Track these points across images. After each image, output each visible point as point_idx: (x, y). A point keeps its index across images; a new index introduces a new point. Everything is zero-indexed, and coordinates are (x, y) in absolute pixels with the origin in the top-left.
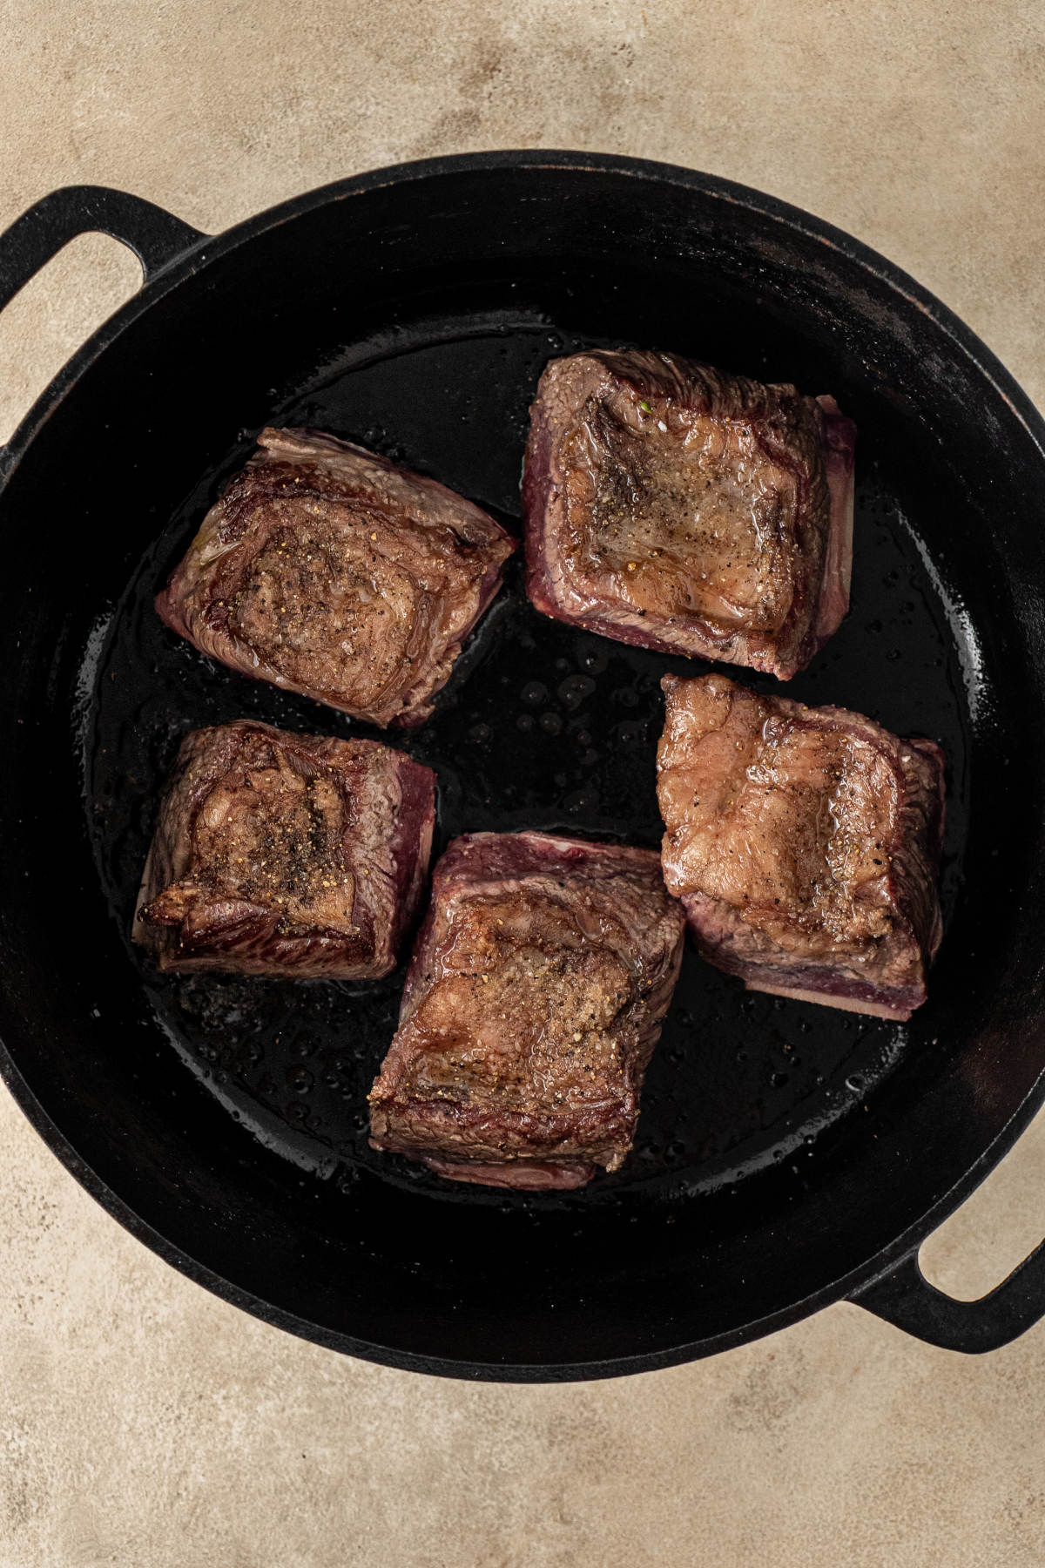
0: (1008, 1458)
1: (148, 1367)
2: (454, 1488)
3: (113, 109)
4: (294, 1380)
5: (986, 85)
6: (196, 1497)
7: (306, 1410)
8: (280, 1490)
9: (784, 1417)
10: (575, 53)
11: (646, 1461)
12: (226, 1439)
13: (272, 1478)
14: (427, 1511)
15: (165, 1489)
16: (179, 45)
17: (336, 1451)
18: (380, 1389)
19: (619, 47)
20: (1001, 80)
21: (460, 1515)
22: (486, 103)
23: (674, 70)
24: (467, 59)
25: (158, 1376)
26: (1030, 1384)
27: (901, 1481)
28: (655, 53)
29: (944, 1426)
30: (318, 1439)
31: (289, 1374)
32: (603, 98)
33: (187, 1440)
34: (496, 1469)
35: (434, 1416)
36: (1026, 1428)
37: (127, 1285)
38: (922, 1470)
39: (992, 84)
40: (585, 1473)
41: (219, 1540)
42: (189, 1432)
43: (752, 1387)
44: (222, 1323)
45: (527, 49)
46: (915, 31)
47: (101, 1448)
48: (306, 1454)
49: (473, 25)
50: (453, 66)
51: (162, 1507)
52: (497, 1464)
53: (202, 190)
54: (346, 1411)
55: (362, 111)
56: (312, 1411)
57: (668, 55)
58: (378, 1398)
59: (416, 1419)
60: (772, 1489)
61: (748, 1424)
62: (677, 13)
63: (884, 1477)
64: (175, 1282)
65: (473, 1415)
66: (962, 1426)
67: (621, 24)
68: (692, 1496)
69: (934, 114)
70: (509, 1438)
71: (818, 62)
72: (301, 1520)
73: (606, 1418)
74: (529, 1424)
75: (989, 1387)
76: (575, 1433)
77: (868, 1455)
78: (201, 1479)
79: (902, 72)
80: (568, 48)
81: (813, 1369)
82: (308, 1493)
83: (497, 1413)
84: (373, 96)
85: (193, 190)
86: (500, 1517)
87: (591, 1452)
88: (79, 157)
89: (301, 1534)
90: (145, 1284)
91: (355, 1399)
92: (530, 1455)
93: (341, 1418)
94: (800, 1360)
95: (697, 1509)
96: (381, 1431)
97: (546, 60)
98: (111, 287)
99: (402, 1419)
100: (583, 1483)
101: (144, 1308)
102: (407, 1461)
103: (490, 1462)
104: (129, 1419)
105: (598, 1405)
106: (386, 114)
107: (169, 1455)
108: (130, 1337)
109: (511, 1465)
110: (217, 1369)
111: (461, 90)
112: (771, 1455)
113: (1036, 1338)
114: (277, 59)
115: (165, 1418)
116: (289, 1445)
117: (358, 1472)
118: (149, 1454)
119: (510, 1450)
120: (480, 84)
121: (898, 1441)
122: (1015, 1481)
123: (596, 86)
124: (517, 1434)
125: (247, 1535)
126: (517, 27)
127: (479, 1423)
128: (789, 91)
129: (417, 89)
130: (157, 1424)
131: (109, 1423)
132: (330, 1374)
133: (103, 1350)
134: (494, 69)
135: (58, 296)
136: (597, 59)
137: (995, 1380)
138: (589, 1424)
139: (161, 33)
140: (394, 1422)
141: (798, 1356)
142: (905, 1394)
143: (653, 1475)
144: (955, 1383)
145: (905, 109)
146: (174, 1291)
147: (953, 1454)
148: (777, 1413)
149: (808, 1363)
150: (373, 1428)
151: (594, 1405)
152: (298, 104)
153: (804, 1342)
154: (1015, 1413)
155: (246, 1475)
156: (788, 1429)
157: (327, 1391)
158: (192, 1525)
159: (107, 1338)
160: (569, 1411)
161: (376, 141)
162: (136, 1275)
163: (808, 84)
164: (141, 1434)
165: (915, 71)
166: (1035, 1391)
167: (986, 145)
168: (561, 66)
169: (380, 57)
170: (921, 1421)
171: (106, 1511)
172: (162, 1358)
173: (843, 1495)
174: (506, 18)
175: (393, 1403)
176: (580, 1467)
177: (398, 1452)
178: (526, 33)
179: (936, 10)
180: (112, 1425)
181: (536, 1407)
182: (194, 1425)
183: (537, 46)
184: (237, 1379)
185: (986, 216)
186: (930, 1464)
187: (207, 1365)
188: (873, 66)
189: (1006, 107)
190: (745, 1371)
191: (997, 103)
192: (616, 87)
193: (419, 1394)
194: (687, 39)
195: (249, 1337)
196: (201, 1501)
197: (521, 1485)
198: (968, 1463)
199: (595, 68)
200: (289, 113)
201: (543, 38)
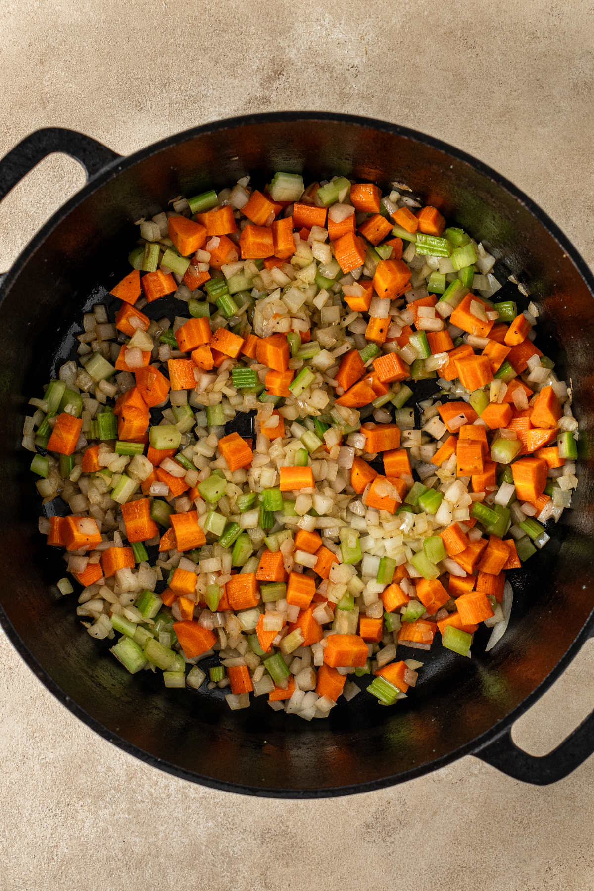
0: (517, 867)
1: (40, 786)
2: (207, 864)
3: (66, 82)
4: (121, 798)
5: (554, 101)
6: (62, 860)
7: (127, 816)
8: (110, 859)
9: (393, 836)
10: (326, 68)
11: (315, 856)
12: (81, 829)
13: (105, 853)
14: (191, 876)
15: (45, 855)
16: (105, 49)
17: (142, 839)
18: (169, 807)
19: (351, 66)
20: (563, 100)
21: (209, 880)
22: (275, 93)
23: (381, 81)
24: (265, 67)
25: (45, 791)
26: (531, 826)
27: (456, 876)
28: (371, 71)
29: (482, 847)
30: (133, 832)
31: (119, 795)
32: (340, 94)
33: (59, 828)
34: (231, 855)
35: (198, 823)
36: (527, 851)
37: (31, 740)
38: (468, 871)
39: (557, 101)
40: (280, 860)
41: (74, 885)
42: (61, 824)
43: (376, 818)
44: (83, 764)
45: (300, 64)
46: (516, 69)
47: (11, 830)
48: (125, 840)
49: (270, 48)
50: (257, 71)
51: (43, 865)
52: (231, 853)
53: (113, 130)
54: (149, 818)
55: (205, 92)
56: (130, 816)
57: (378, 73)
58: (168, 812)
59: (188, 824)
60: (384, 876)
61: (373, 839)
62: (385, 49)
63: (446, 873)
64: (58, 740)
65: (220, 824)
66: (491, 848)
67: (353, 54)
68: (339, 876)
69: (524, 115)
70: (239, 838)
71: (462, 82)
72: (120, 877)
73: (295, 831)
74: (251, 831)
75: (508, 827)
76: (276, 838)
77: (438, 860)
78: (66, 851)
79: (508, 91)
80: (323, 65)
81: (411, 810)
82: (125, 862)
83: (233, 824)
84: (212, 85)
85: (108, 130)
86: (231, 882)
87: (284, 849)
88: (45, 108)
89: (120, 884)
90: (41, 739)
91: (155, 811)
92: (250, 849)
93: (146, 821)
94: (404, 805)
95: (341, 884)
96: (168, 830)
97: (310, 70)
98: (58, 181)
99: (180, 824)
100: (279, 866)
101: (40, 753)
102: (181, 848)
103: (228, 851)
104: (27, 815)
105: (290, 823)
106: (219, 95)
107: (49, 836)
108: (32, 769)
109: (239, 853)
110: (79, 790)
111: (261, 85)
112: (385, 857)
113: (536, 801)
114: (159, 61)
115: (48, 815)
116: (116, 835)
117: (154, 852)
118: (37, 835)
119: (239, 845)
120: (272, 82)
121: (456, 854)
122: (519, 879)
123: (337, 87)
124: (244, 837)
125: (90, 883)
126: (294, 51)
127: (223, 829)
128: (444, 97)
129: (236, 82)
130: (43, 818)
131: (16, 816)
132: (142, 796)
133: (16, 775)
134: (280, 74)
135: (28, 185)
136: (338, 72)
137: (511, 823)
138: (285, 833)
139: (95, 41)
140: (175, 825)
141: (403, 803)
142: (461, 828)
143: (318, 864)
144: (489, 823)
145: (508, 112)
146: (57, 745)
147: (486, 863)
148: (390, 834)
149: (409, 807)
150: (164, 828)
151: (288, 823)
152: (170, 86)
153: (407, 796)
154: (522, 842)
155: (91, 850)
156: (395, 843)
157: (139, 806)
158: (59, 876)
159: (18, 768)
160: (273, 825)
161: (212, 110)
162: (36, 734)
163: (455, 94)
164: (34, 823)
165: (515, 91)
166: (534, 831)
167: (551, 135)
168: (317, 75)
169: (216, 63)
170: (469, 843)
171: (11, 865)
172: (48, 782)
173: (423, 881)
174: (289, 46)
175: (176, 815)
176: (278, 857)
177: (176, 843)
178: (299, 55)
179: (529, 58)
180: (18, 818)
181: (255, 822)
182: (63, 820)
183: (305, 63)
184: (89, 796)
185: (549, 175)
186: (473, 867)
187: (73, 787)
188: (492, 87)
189: (565, 114)
190: (373, 809)
191: (560, 112)
192: (348, 89)
193: (190, 811)
194: (389, 63)
195: (97, 773)
196: (65, 863)
197: (244, 865)
198: (494, 868)
199: (337, 77)
200: (164, 91)
201: (309, 58)
